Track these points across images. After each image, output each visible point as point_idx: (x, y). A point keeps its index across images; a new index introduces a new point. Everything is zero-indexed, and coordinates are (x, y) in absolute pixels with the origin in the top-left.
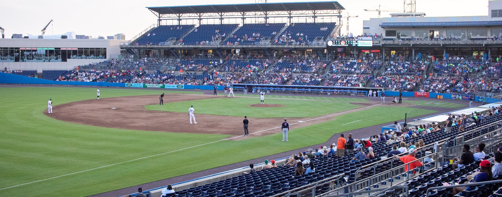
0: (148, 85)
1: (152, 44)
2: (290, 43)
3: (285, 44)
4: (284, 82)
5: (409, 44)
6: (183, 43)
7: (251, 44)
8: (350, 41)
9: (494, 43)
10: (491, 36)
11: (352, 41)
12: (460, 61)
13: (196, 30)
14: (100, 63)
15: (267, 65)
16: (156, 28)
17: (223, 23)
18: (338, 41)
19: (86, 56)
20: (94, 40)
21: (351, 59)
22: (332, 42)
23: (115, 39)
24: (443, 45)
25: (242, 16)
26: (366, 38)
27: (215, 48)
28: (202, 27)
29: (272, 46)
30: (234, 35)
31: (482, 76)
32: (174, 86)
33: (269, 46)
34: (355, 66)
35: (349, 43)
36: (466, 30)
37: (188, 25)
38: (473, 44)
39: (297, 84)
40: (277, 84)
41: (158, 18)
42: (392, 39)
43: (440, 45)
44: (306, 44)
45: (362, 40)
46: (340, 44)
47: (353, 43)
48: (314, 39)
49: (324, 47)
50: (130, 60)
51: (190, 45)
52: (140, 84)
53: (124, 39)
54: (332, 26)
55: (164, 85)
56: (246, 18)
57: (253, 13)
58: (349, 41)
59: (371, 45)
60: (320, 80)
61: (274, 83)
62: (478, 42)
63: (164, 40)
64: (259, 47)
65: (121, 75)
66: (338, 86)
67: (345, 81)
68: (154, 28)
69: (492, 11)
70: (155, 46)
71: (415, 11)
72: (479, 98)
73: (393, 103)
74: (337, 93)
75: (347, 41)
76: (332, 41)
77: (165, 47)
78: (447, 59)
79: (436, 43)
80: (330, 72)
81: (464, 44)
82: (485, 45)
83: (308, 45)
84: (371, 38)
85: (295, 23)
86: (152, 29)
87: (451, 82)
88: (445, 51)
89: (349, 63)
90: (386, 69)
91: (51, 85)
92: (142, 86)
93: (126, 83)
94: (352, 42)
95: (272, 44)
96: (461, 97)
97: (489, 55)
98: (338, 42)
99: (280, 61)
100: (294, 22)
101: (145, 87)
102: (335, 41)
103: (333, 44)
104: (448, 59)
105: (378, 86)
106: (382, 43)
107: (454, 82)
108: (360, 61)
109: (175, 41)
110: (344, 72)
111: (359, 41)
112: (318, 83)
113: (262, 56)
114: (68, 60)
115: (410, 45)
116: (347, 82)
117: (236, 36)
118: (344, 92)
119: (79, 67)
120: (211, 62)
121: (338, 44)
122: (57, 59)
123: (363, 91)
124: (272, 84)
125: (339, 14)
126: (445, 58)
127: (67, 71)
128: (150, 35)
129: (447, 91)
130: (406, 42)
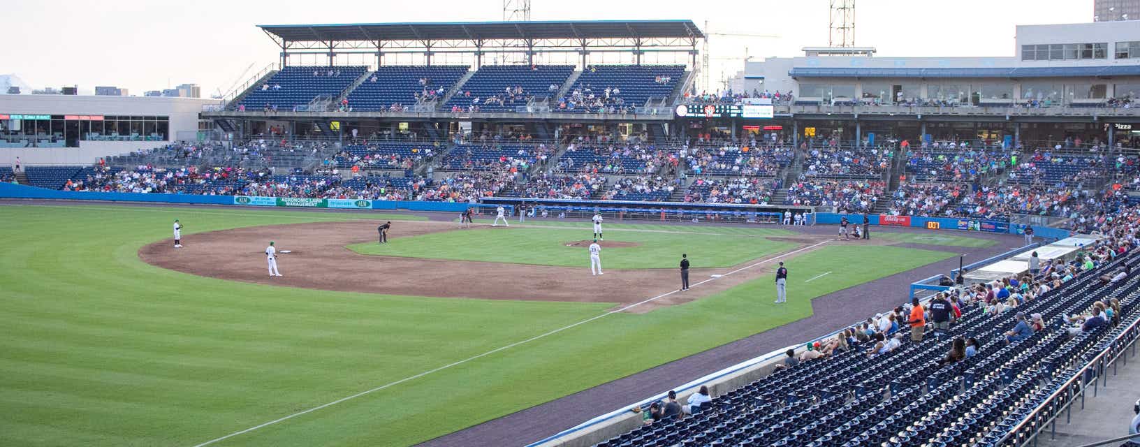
0: (289, 201)
1: (278, 110)
2: (595, 110)
3: (584, 112)
4: (594, 194)
5: (851, 113)
6: (349, 107)
7: (507, 112)
8: (725, 107)
9: (1029, 114)
10: (1021, 98)
11: (730, 107)
12: (956, 150)
13: (374, 79)
14: (155, 150)
15: (544, 157)
16: (279, 72)
17: (431, 64)
18: (699, 106)
19: (120, 134)
20: (134, 99)
21: (726, 144)
22: (686, 109)
23: (183, 96)
24: (922, 116)
25: (476, 49)
26: (757, 100)
27: (426, 118)
28: (384, 72)
29: (555, 116)
30: (464, 88)
31: (1011, 182)
32: (349, 202)
33: (549, 116)
34: (738, 161)
35: (723, 111)
36: (970, 87)
37: (352, 67)
38: (984, 114)
39: (624, 198)
40: (579, 199)
41: (282, 51)
42: (816, 104)
43: (916, 116)
44: (629, 113)
45: (750, 104)
46: (704, 112)
47: (732, 111)
48: (646, 101)
49: (669, 119)
50: (225, 144)
51: (369, 111)
52: (268, 199)
53: (198, 96)
54: (677, 73)
55: (326, 201)
56: (484, 52)
57: (501, 41)
58: (723, 107)
59: (771, 116)
60: (671, 189)
61: (573, 195)
62: (995, 111)
63: (306, 101)
64: (525, 117)
65: (215, 178)
66: (714, 202)
67: (726, 193)
68: (273, 72)
69: (1024, 47)
70: (286, 114)
71: (853, 42)
72: (1018, 227)
73: (854, 239)
74: (713, 218)
75: (720, 107)
76: (686, 106)
77: (310, 115)
78: (930, 146)
79: (907, 111)
80: (687, 172)
81: (966, 114)
82: (1011, 117)
83: (635, 115)
84: (769, 101)
85: (597, 66)
86: (270, 74)
87: (950, 194)
88: (924, 130)
89: (723, 153)
90: (806, 167)
91: (52, 199)
92: (273, 203)
93: (236, 197)
94: (730, 109)
95: (554, 112)
96: (978, 226)
97: (1017, 138)
98: (699, 109)
99: (571, 147)
100: (593, 63)
101: (281, 205)
102: (693, 106)
103: (688, 112)
104: (933, 147)
105: (799, 201)
106: (794, 110)
107: (957, 194)
108: (746, 149)
109: (330, 102)
110: (718, 173)
111: (745, 107)
112: (668, 197)
113: (529, 137)
114: (81, 142)
115: (853, 115)
116: (731, 193)
117: (468, 93)
118: (729, 216)
119: (108, 158)
120: (415, 151)
121: (699, 112)
122: (54, 141)
123: (773, 214)
124: (568, 198)
125: (692, 48)
126: (924, 145)
127: (82, 169)
128: (268, 89)
129: (947, 212)
130: (845, 110)
